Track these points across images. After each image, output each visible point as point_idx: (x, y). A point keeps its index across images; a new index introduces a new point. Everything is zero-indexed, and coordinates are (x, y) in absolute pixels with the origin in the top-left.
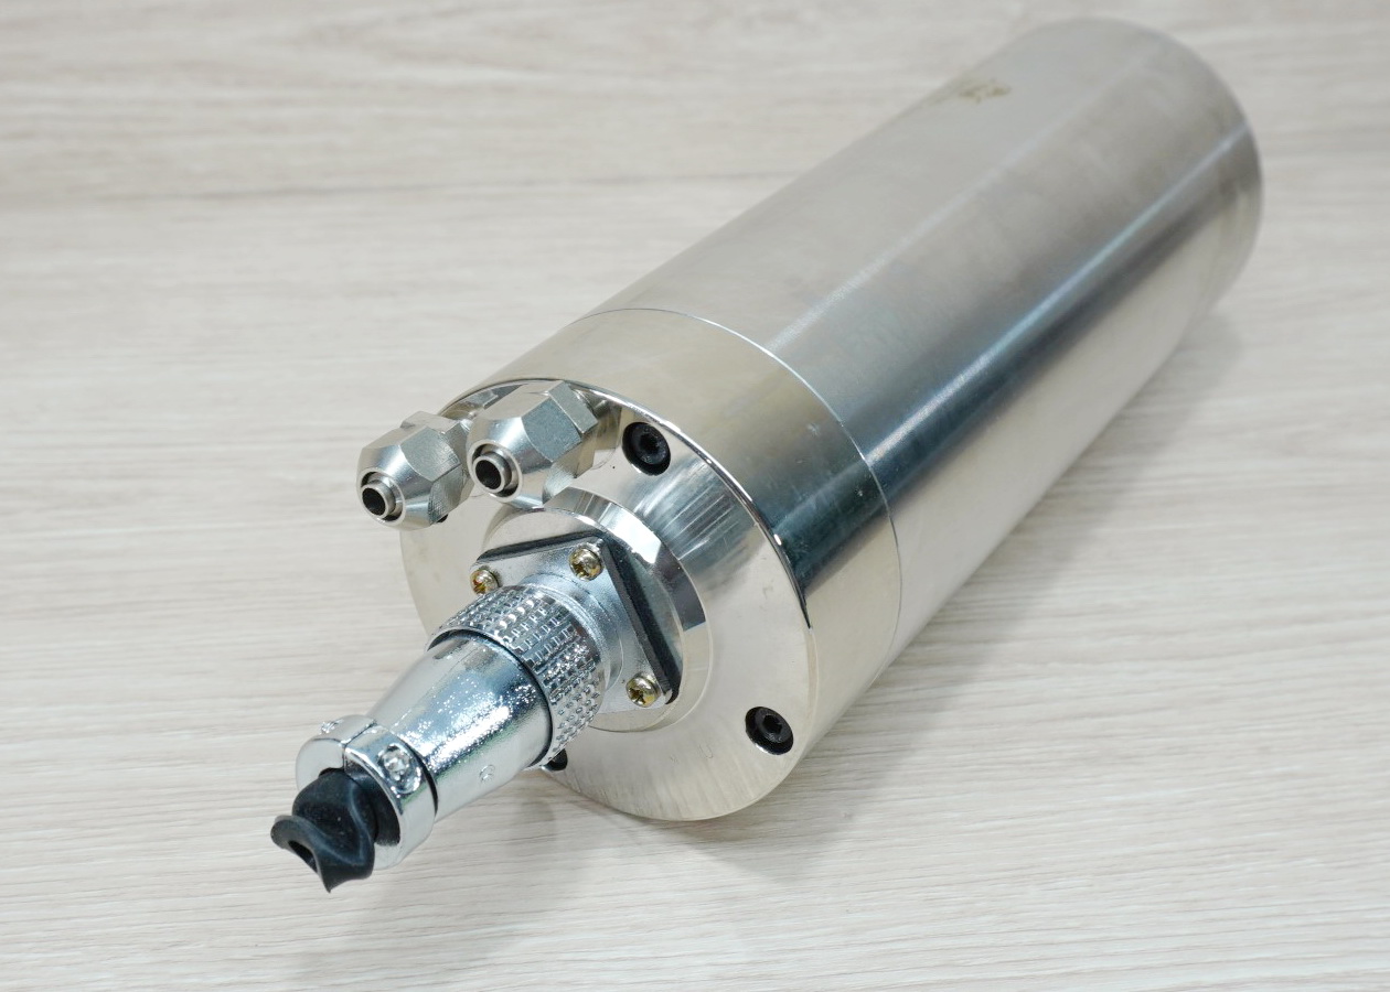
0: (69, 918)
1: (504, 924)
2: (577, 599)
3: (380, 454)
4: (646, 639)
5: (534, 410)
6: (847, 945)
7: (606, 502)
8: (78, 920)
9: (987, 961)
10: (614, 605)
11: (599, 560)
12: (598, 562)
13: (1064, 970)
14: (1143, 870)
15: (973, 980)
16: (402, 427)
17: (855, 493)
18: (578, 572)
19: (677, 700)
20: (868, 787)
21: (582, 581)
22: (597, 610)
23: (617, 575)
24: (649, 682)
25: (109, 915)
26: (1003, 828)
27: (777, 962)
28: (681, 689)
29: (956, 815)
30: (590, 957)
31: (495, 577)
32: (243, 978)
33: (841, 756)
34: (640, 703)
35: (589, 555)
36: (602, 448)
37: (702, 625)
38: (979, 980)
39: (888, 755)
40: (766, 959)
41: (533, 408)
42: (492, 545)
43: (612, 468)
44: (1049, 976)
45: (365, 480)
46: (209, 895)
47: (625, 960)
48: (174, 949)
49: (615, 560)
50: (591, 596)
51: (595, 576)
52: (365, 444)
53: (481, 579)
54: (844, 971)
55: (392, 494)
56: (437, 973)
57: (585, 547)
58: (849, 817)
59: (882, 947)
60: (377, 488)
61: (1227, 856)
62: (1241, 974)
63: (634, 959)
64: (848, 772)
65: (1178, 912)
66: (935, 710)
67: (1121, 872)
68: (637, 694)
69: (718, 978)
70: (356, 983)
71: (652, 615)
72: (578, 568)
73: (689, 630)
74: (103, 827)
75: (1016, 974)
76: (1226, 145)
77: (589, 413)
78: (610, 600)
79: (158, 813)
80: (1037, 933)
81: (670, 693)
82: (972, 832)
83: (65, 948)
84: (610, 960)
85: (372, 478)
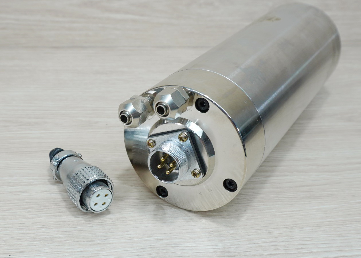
0: (34, 233)
1: (155, 237)
2: (179, 147)
3: (125, 105)
4: (198, 159)
5: (174, 92)
6: (249, 244)
7: (187, 120)
8: (37, 234)
9: (287, 249)
10: (190, 149)
11: (187, 137)
12: (186, 137)
13: (308, 251)
14: (326, 226)
15: (284, 254)
16: (130, 99)
17: (256, 120)
18: (181, 140)
19: (205, 176)
20: (249, 203)
21: (181, 142)
22: (185, 151)
23: (191, 140)
24: (198, 171)
25: (45, 232)
26: (286, 214)
27: (231, 248)
28: (206, 173)
29: (274, 211)
30: (180, 246)
31: (154, 142)
32: (84, 250)
33: (241, 195)
34: (195, 177)
35: (184, 135)
36: (189, 105)
37: (214, 155)
38: (285, 254)
39: (254, 195)
40: (227, 247)
41: (173, 92)
42: (153, 133)
43: (192, 111)
44: (304, 253)
45: (121, 113)
46: (73, 228)
47: (189, 247)
48: (64, 242)
49: (191, 137)
50: (183, 147)
51: (186, 141)
52: (121, 103)
53: (150, 142)
54: (249, 251)
55: (129, 117)
56: (138, 249)
57: (183, 133)
58: (245, 211)
59: (258, 245)
60: (125, 115)
61: (348, 223)
62: (356, 253)
63: (191, 246)
64: (243, 199)
65: (337, 237)
66: (264, 184)
67: (320, 226)
68: (195, 175)
69: (215, 252)
70: (116, 251)
71: (200, 153)
72: (181, 139)
73: (210, 157)
74: (41, 209)
75: (295, 252)
76: (334, 37)
77: (187, 95)
78: (189, 148)
79: (56, 206)
80: (299, 242)
81: (204, 174)
82: (279, 215)
83: (34, 241)
84: (185, 247)
85: (123, 112)
